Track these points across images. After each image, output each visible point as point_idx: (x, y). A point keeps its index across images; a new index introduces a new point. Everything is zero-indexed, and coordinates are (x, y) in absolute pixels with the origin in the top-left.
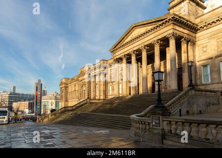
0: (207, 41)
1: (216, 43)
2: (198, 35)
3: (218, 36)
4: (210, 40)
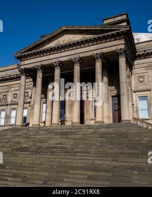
4: (148, 71)
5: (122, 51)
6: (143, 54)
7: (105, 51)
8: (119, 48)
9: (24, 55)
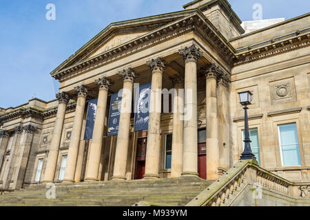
0: (252, 84)
1: (267, 88)
2: (235, 70)
3: (271, 76)
4: (257, 82)
5: (188, 51)
6: (248, 54)
7: (165, 54)
8: (184, 48)
9: (63, 73)
